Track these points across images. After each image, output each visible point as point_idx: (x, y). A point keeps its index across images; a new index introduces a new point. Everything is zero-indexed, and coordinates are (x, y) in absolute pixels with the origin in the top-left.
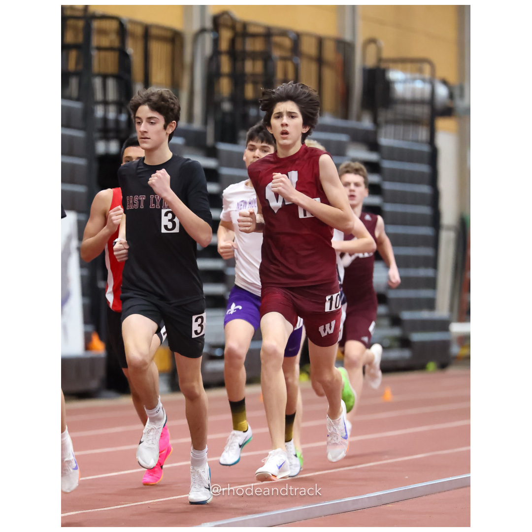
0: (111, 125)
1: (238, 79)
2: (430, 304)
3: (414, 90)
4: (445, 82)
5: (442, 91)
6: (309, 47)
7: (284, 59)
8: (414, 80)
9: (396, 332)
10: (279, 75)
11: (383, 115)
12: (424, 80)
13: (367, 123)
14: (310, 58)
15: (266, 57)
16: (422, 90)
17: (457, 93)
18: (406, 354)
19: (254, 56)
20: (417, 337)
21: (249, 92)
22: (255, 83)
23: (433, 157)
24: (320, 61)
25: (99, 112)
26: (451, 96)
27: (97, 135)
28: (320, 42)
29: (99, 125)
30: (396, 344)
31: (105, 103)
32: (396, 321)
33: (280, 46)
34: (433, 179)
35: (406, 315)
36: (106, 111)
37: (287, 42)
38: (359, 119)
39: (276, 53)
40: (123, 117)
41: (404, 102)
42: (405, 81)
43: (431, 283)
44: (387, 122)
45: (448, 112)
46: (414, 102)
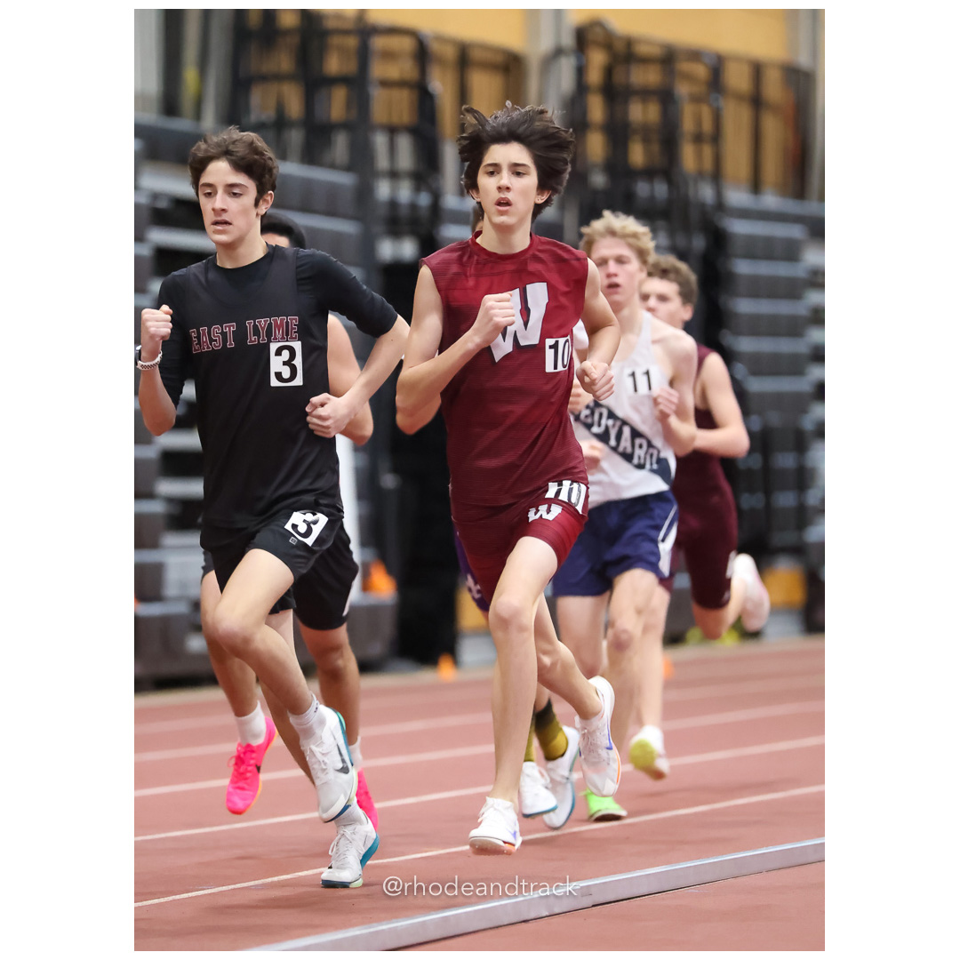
0: (404, 212)
1: (618, 133)
6: (738, 79)
7: (696, 99)
10: (688, 125)
14: (739, 97)
15: (666, 97)
19: (645, 94)
21: (637, 155)
22: (646, 141)
24: (757, 101)
25: (383, 190)
27: (378, 228)
28: (757, 69)
29: (383, 212)
31: (394, 175)
33: (689, 77)
36: (394, 189)
37: (700, 71)
39: (683, 90)
40: (424, 200)
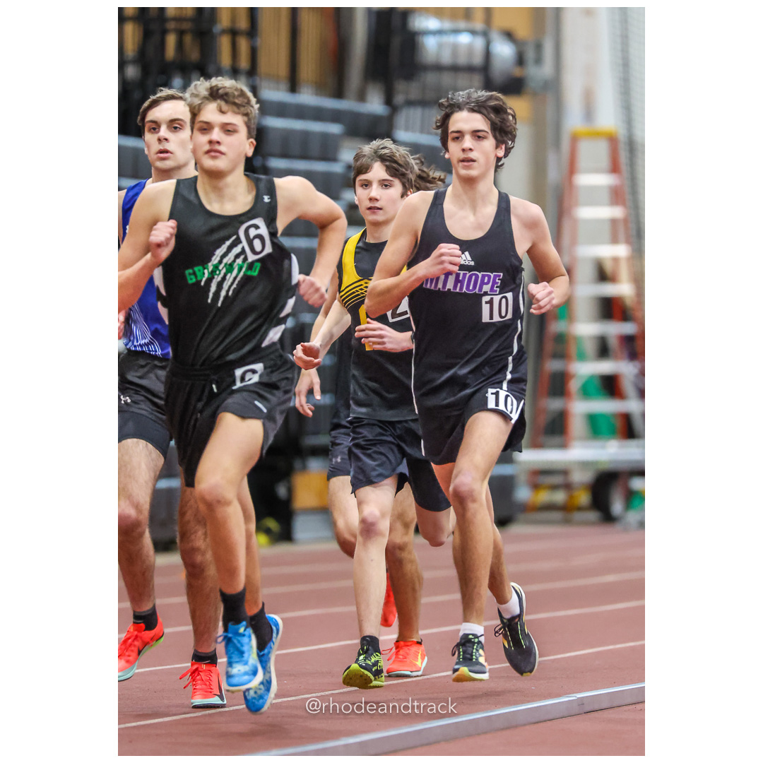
3: (455, 48)
4: (509, 35)
5: (504, 51)
8: (456, 31)
11: (403, 91)
12: (473, 32)
13: (375, 105)
16: (470, 48)
17: (530, 54)
26: (520, 60)
38: (362, 97)
41: (438, 68)
42: (439, 32)
44: (410, 103)
45: (514, 86)
46: (455, 69)
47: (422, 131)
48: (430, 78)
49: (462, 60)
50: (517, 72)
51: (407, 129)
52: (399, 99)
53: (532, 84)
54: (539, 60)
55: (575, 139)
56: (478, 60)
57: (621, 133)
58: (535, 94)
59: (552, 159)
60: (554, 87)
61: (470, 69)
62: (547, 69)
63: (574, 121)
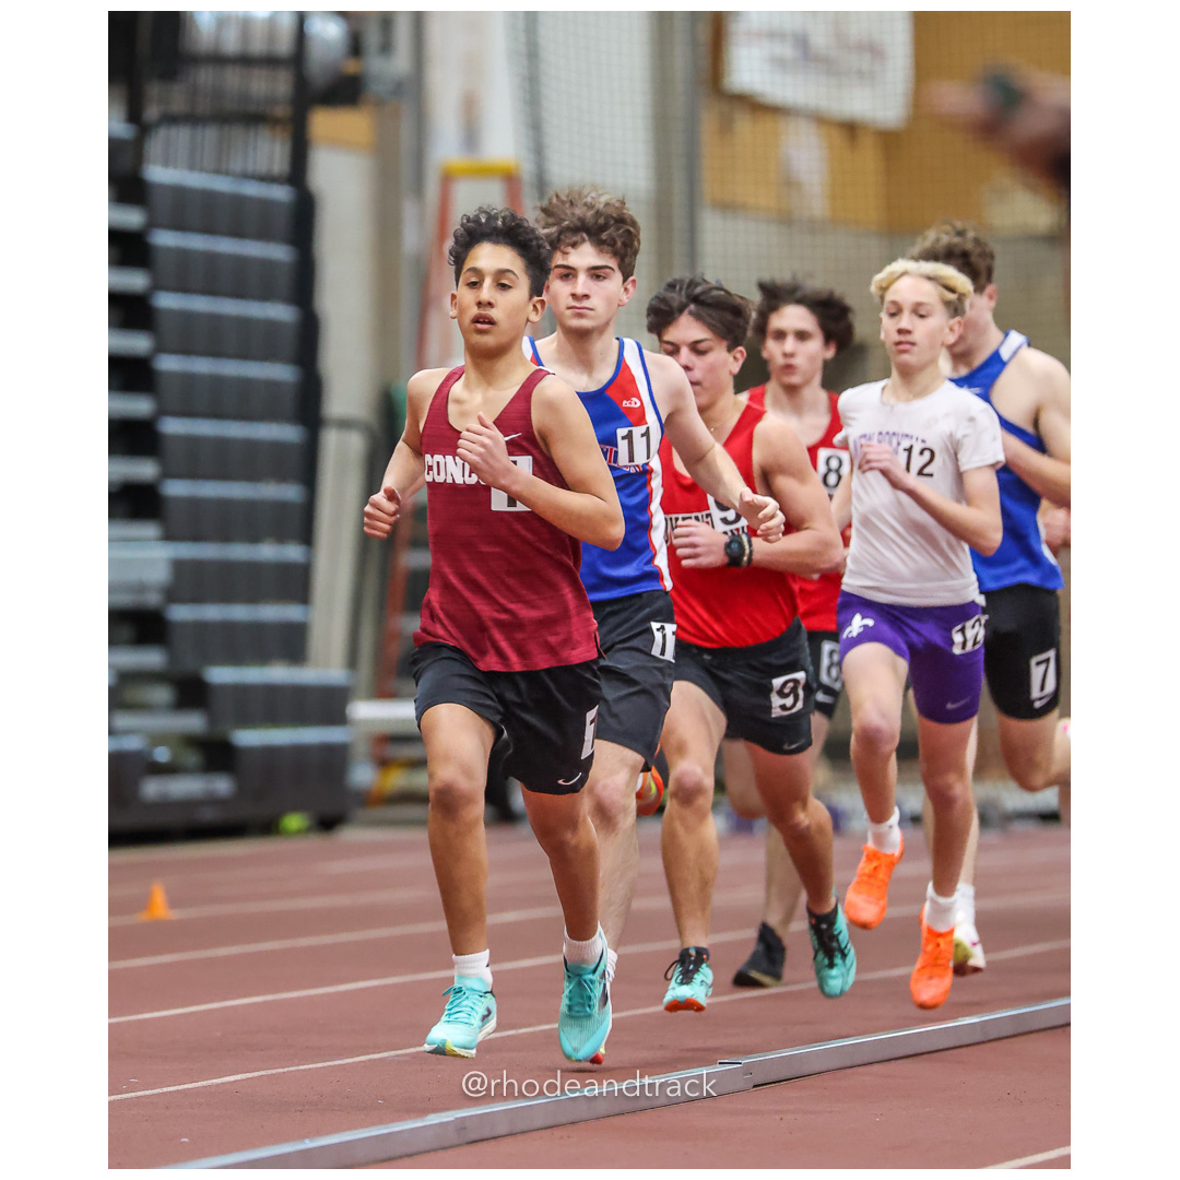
2: (292, 643)
3: (246, 27)
5: (329, 33)
9: (193, 722)
11: (158, 99)
16: (271, 26)
17: (373, 38)
18: (222, 785)
20: (248, 737)
23: (301, 221)
26: (355, 46)
30: (192, 758)
32: (191, 693)
34: (302, 284)
35: (221, 675)
41: (218, 59)
43: (296, 583)
44: (171, 119)
45: (345, 91)
46: (245, 61)
47: (192, 167)
48: (205, 77)
49: (258, 46)
50: (351, 67)
51: (167, 162)
52: (152, 112)
53: (375, 88)
54: (386, 47)
55: (447, 179)
56: (284, 46)
57: (526, 169)
58: (380, 103)
59: (409, 210)
60: (413, 90)
61: (270, 61)
62: (400, 63)
63: (446, 148)
